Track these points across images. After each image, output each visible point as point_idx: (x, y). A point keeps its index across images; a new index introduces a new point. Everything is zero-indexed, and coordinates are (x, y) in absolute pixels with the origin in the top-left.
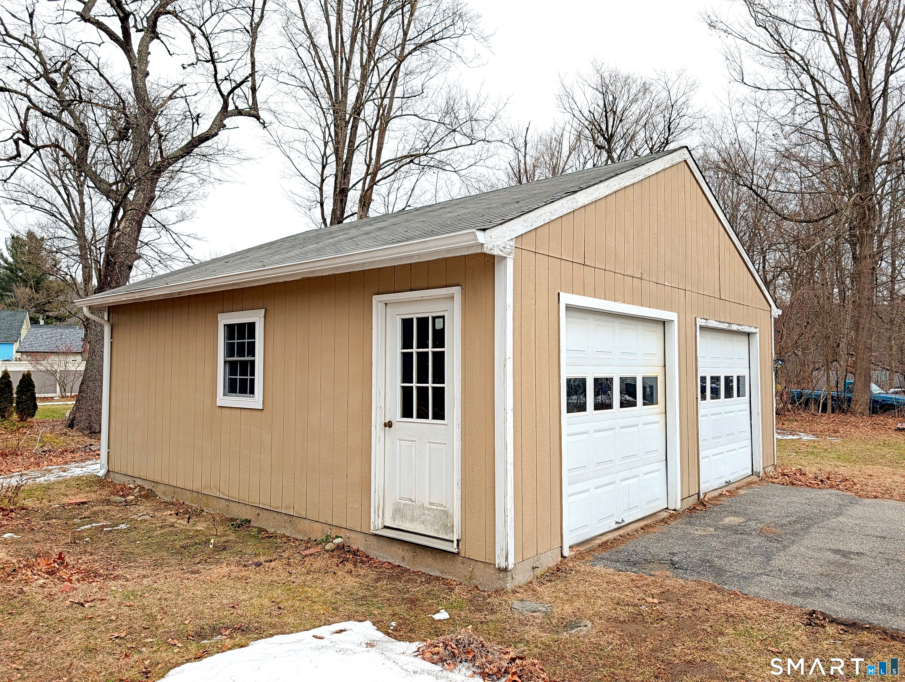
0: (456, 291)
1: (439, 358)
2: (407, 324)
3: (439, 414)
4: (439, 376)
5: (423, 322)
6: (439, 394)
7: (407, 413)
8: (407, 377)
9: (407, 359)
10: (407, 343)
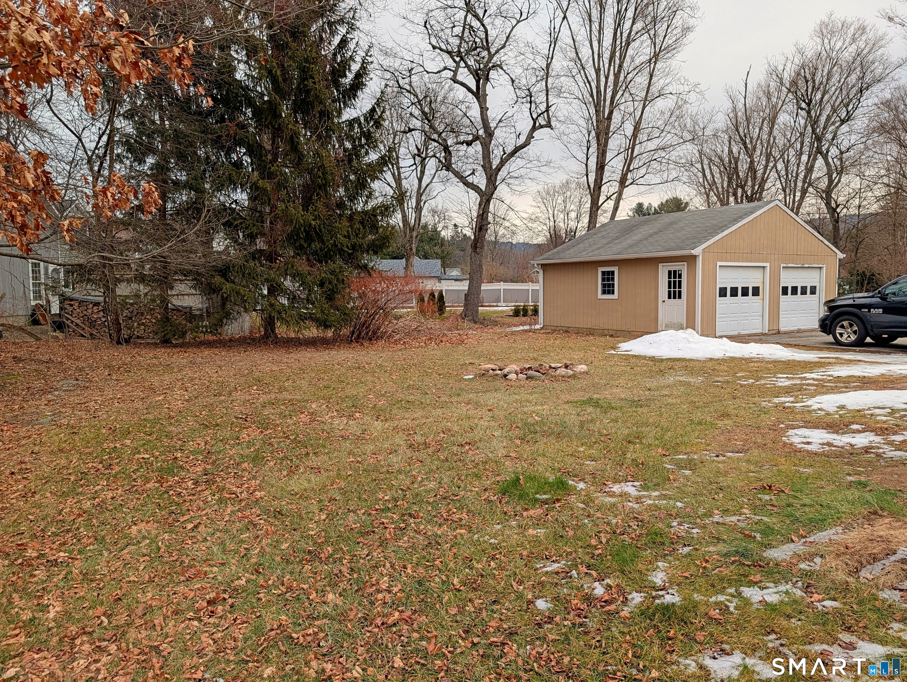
0: (685, 263)
1: (680, 282)
2: (670, 272)
3: (680, 297)
4: (680, 287)
5: (675, 272)
6: (680, 292)
7: (669, 297)
8: (670, 287)
9: (670, 282)
10: (670, 277)
